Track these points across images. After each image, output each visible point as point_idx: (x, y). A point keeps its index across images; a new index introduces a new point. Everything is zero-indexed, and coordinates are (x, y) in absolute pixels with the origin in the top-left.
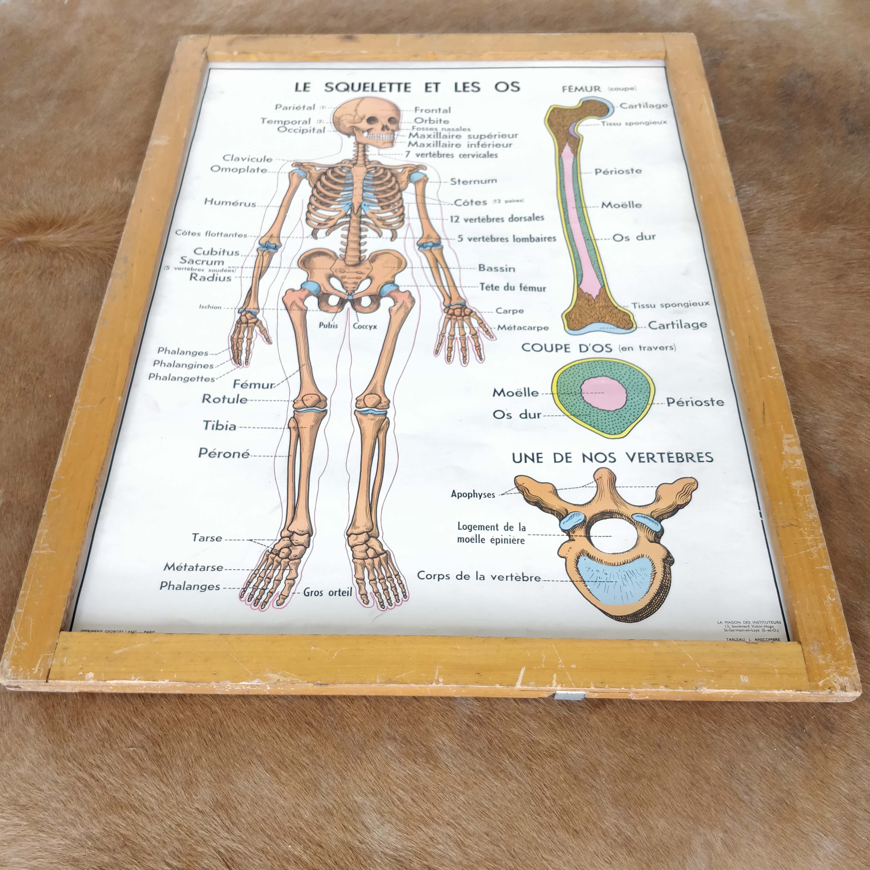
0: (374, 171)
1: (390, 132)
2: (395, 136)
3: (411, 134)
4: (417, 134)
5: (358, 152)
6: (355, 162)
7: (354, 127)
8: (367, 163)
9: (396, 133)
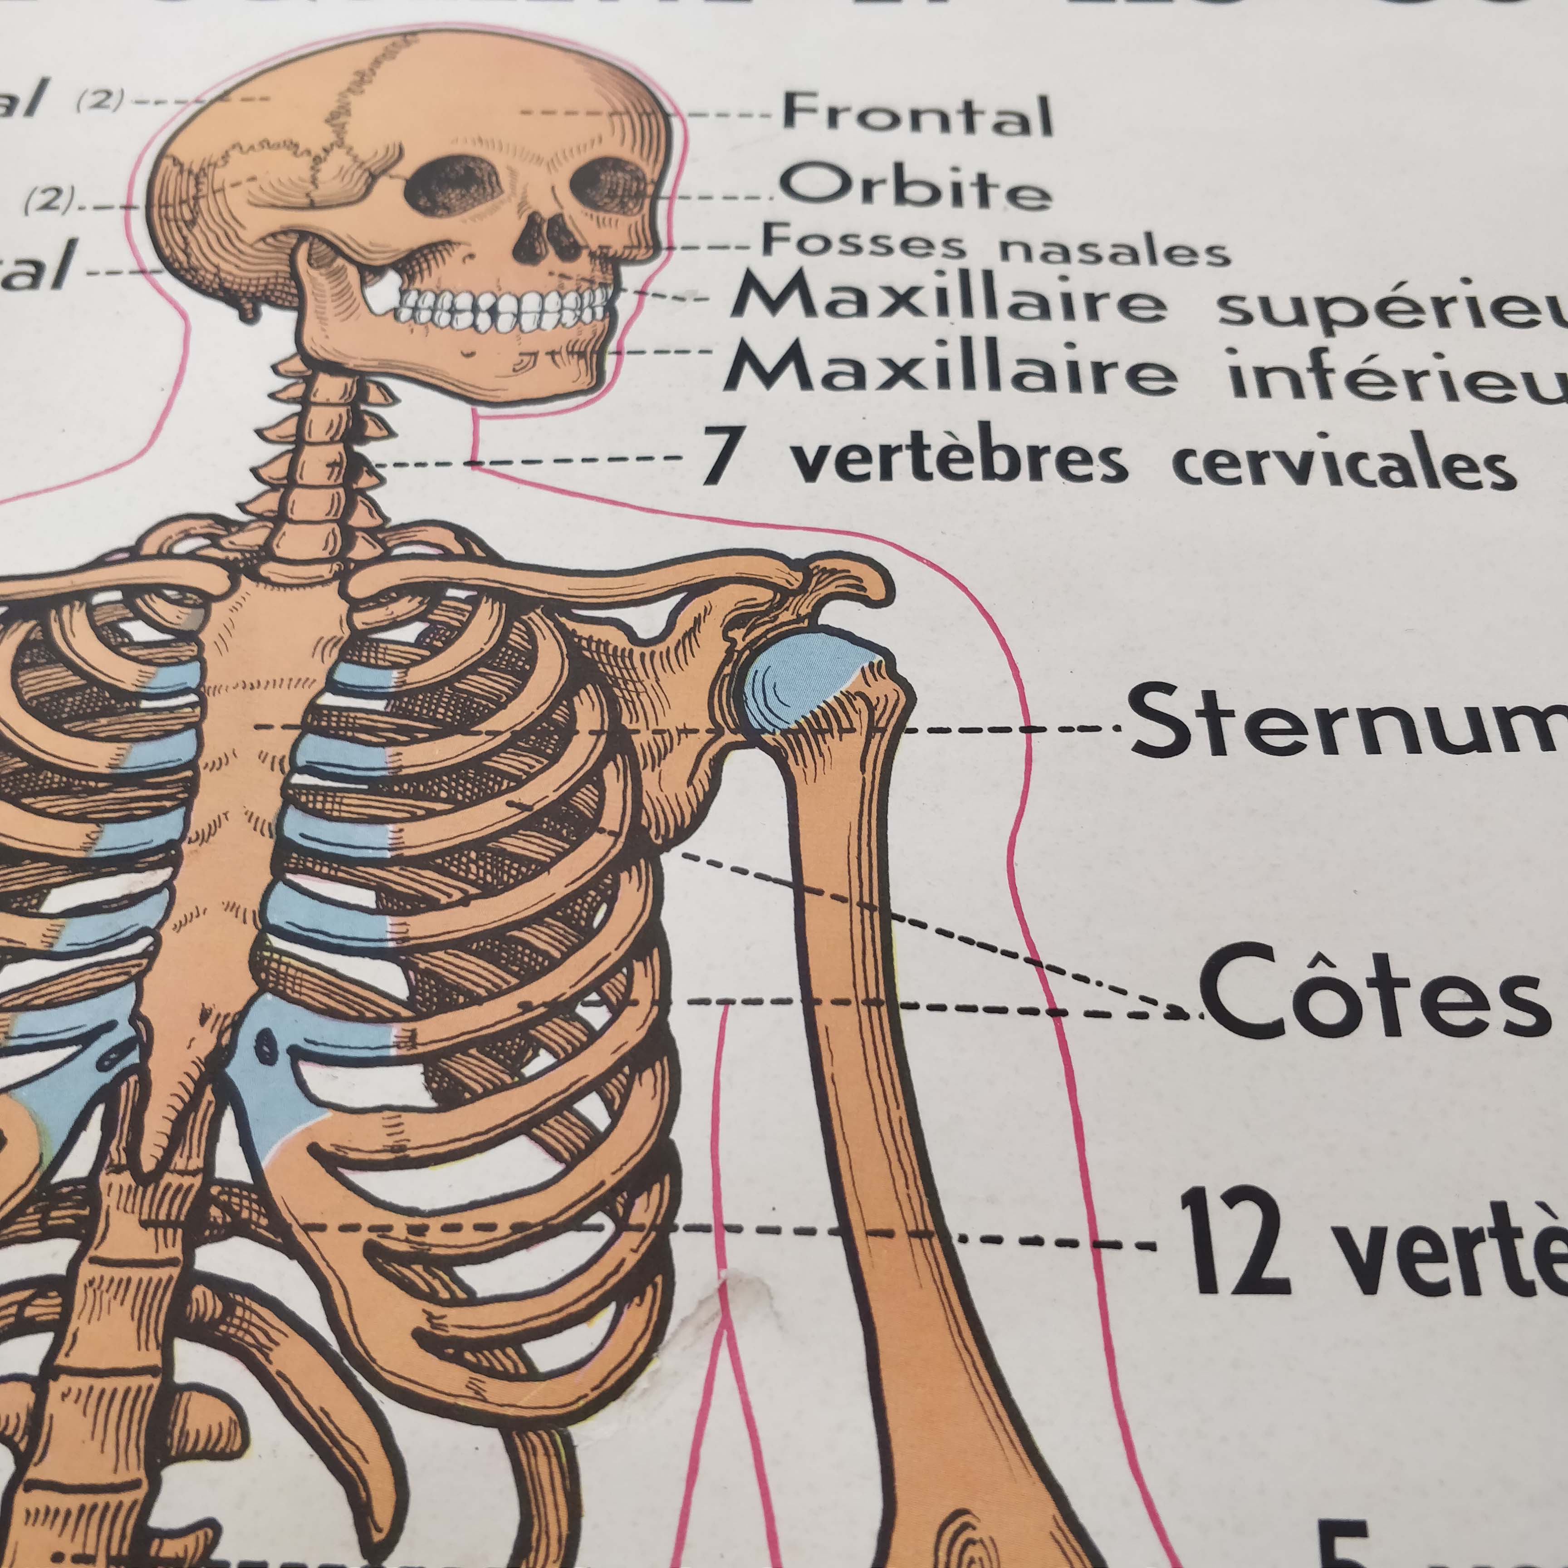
0: (410, 633)
1: (582, 266)
2: (625, 304)
3: (750, 282)
4: (799, 282)
5: (299, 441)
6: (255, 537)
7: (303, 235)
8: (362, 550)
9: (631, 276)
